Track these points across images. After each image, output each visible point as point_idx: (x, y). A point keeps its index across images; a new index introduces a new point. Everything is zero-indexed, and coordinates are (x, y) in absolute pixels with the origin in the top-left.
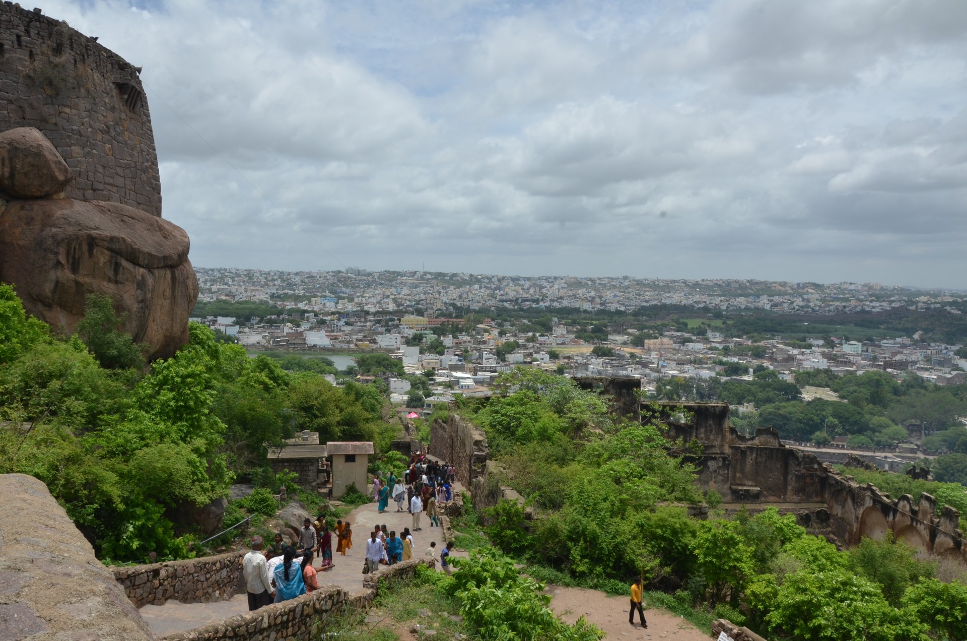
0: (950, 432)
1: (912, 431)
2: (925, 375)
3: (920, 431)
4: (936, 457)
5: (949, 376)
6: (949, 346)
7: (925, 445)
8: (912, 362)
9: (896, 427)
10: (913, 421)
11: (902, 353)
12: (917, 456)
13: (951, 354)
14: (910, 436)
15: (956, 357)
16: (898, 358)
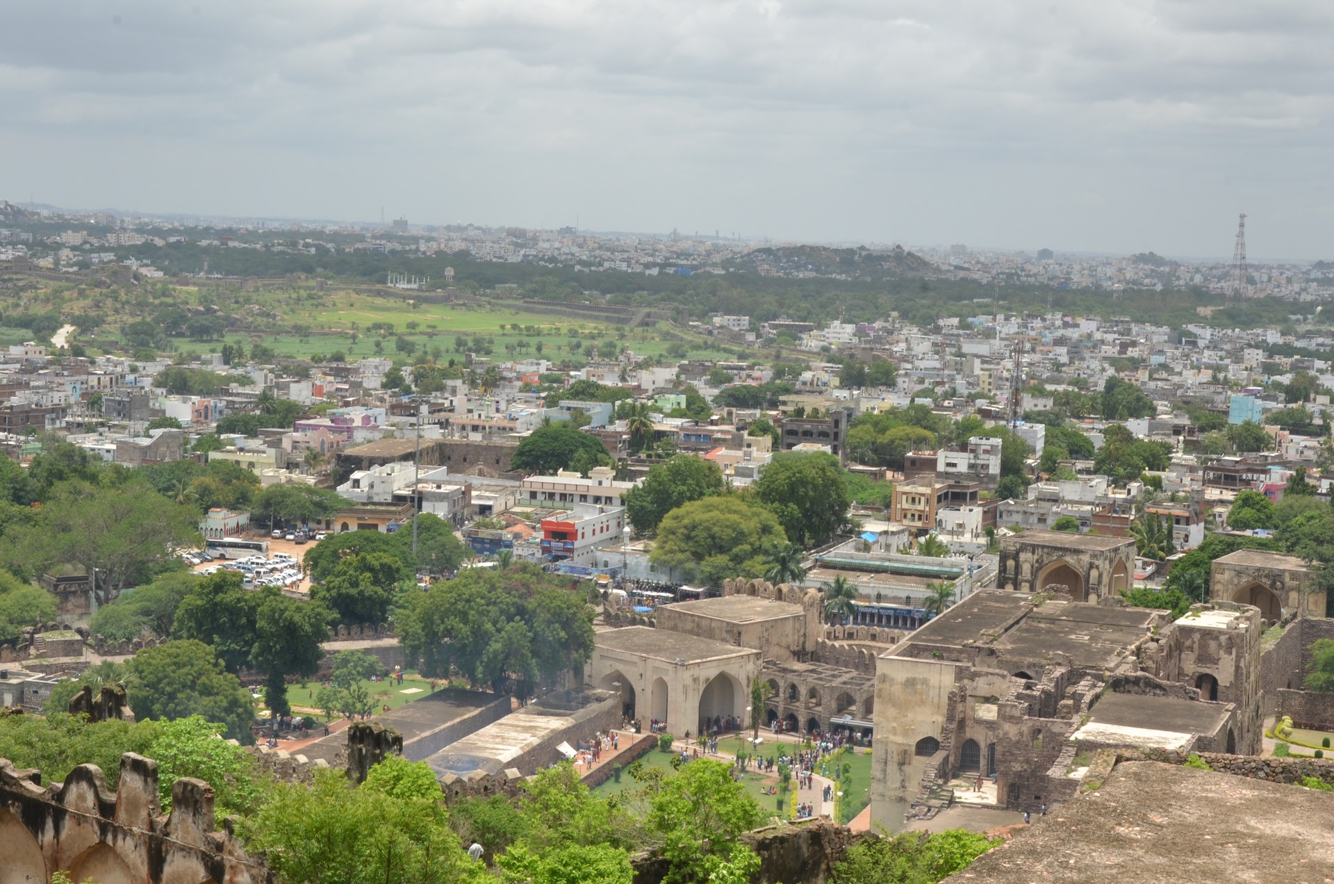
0: (156, 589)
1: (65, 596)
2: (88, 442)
3: (86, 593)
4: (130, 657)
5: (145, 442)
6: (139, 364)
7: (99, 628)
8: (53, 411)
9: (25, 589)
10: (68, 569)
11: (27, 386)
12: (82, 659)
13: (147, 383)
14: (61, 608)
15: (159, 391)
16: (17, 400)
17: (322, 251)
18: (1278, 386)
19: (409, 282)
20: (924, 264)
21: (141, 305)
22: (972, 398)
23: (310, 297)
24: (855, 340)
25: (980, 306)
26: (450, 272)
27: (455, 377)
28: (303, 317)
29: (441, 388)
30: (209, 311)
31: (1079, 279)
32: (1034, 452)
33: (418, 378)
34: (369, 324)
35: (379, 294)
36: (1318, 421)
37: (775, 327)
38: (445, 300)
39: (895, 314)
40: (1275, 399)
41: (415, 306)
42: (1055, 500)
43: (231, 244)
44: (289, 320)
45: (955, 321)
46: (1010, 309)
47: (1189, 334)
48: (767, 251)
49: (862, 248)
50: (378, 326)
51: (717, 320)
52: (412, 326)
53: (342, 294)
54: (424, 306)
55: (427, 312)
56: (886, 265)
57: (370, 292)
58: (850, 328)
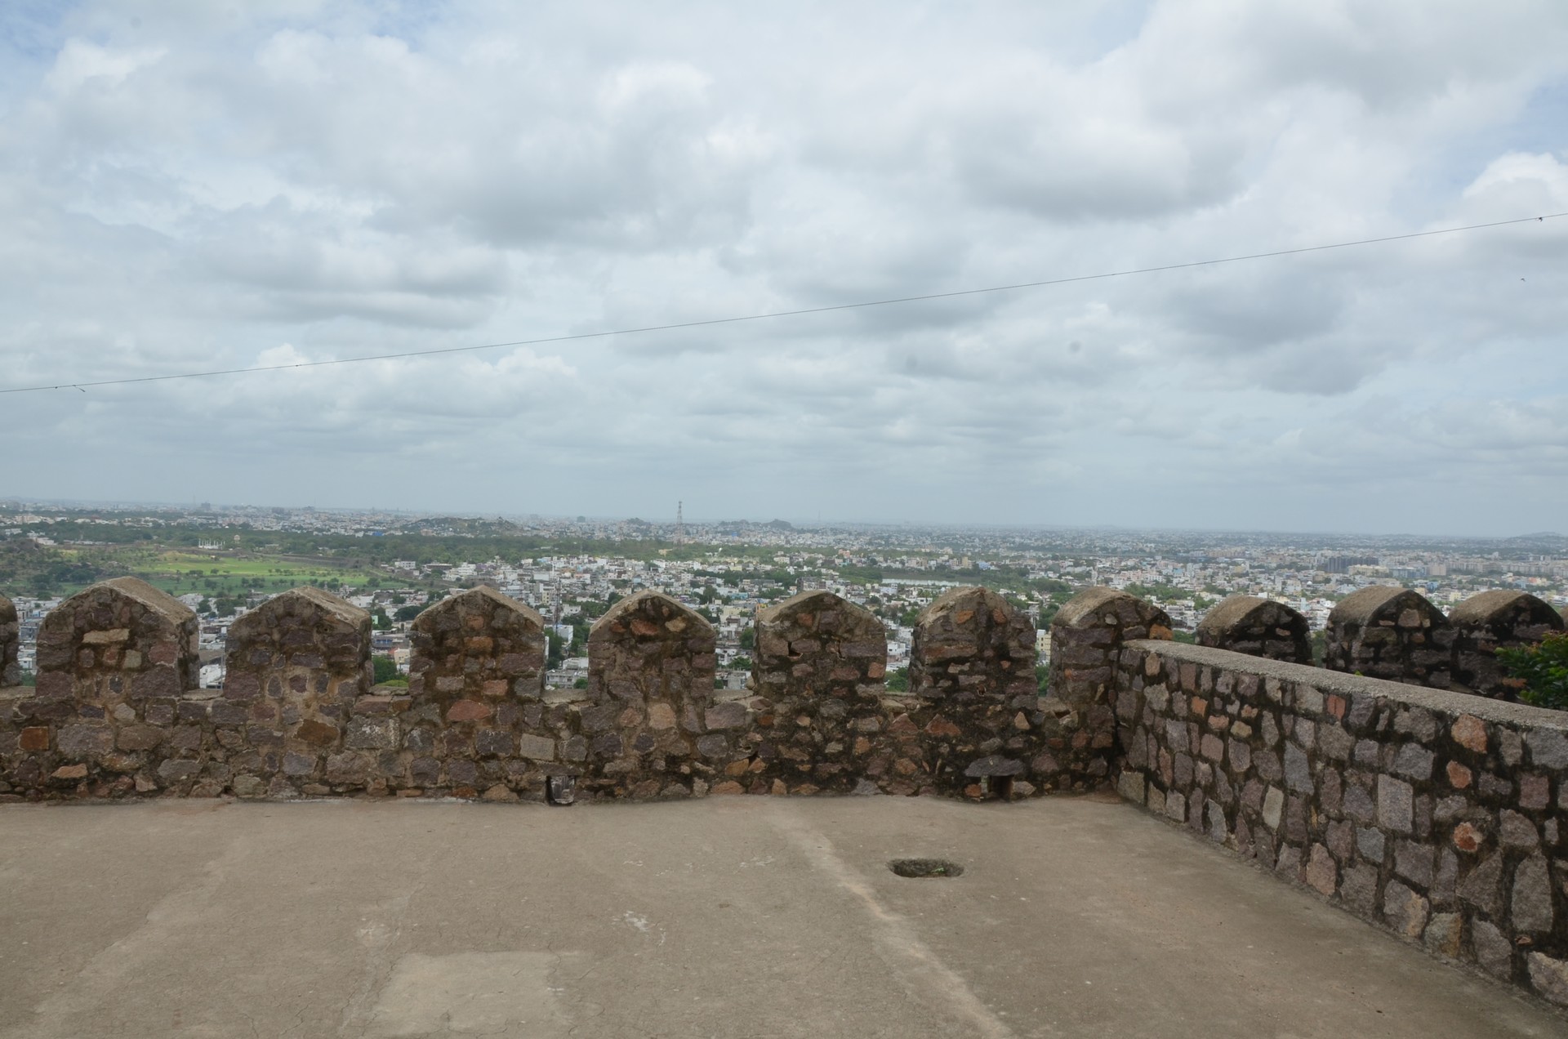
17: (157, 526)
18: (697, 594)
19: (212, 544)
20: (513, 526)
21: (41, 563)
22: (537, 608)
23: (150, 555)
24: (475, 573)
25: (544, 551)
26: (237, 538)
27: (241, 605)
28: (145, 569)
29: (233, 613)
30: (85, 565)
31: (599, 535)
32: (567, 641)
33: (219, 605)
34: (187, 571)
35: (193, 552)
36: (714, 615)
37: (430, 567)
38: (235, 555)
39: (497, 557)
40: (695, 603)
41: (216, 559)
42: (576, 669)
43: (98, 521)
44: (137, 569)
45: (530, 561)
46: (560, 553)
47: (655, 565)
48: (427, 521)
49: (480, 519)
50: (193, 572)
51: (397, 564)
52: (215, 571)
53: (170, 553)
54: (222, 559)
55: (223, 562)
56: (493, 528)
57: (188, 552)
58: (473, 566)
